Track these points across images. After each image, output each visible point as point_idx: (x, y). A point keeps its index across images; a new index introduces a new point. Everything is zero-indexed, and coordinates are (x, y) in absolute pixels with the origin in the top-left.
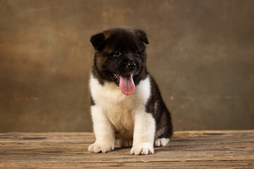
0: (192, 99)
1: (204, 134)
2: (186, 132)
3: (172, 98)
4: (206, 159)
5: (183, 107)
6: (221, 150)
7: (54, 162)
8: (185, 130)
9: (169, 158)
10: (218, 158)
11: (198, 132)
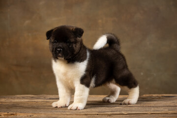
0: (155, 74)
1: (162, 96)
2: (151, 95)
3: (142, 74)
4: (163, 112)
5: (149, 79)
6: (173, 106)
7: (68, 113)
8: (150, 94)
9: (140, 111)
10: (171, 112)
11: (158, 95)
